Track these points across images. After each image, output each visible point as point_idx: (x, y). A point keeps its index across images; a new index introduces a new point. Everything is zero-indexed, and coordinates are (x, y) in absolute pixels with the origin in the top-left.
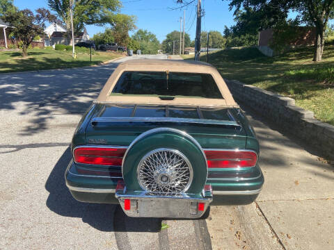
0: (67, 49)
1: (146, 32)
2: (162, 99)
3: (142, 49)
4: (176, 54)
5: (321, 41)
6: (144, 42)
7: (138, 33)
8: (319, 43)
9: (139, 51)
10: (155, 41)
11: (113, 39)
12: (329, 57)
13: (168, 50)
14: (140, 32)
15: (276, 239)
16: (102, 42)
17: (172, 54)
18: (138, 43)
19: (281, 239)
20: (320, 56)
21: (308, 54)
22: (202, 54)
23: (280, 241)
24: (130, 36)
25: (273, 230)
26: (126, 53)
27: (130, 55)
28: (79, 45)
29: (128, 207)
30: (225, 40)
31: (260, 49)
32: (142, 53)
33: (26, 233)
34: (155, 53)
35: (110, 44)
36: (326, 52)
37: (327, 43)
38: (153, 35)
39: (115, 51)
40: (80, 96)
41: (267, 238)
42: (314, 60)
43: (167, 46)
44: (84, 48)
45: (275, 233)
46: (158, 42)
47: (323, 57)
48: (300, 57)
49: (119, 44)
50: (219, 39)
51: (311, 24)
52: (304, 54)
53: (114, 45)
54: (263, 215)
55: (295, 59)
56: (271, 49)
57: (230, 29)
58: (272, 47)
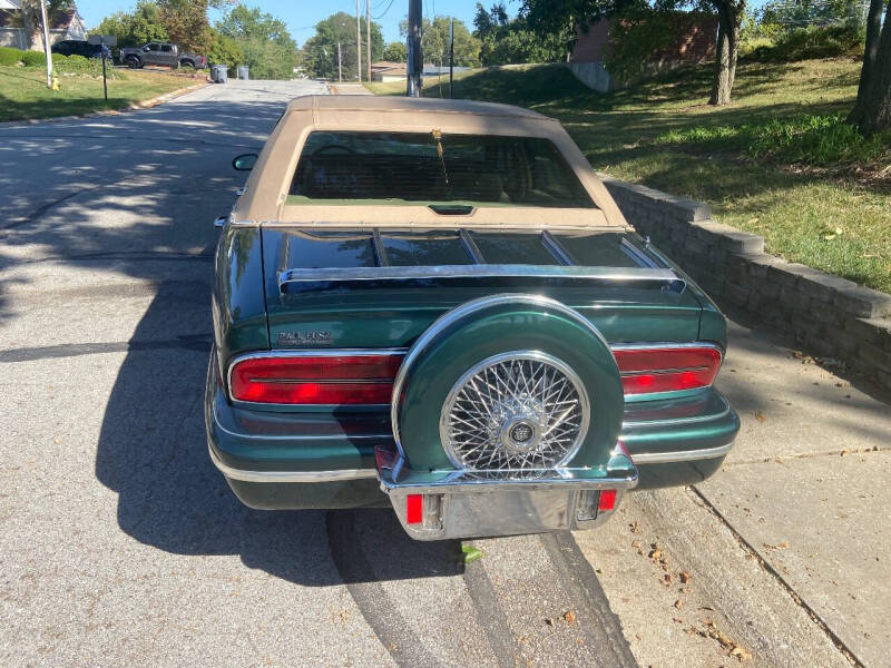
0: (27, 62)
1: (256, 13)
2: (441, 212)
3: (251, 64)
4: (346, 78)
5: (731, 52)
6: (255, 44)
7: (235, 17)
8: (725, 60)
9: (244, 70)
10: (283, 40)
11: (162, 33)
12: (748, 94)
13: (322, 68)
14: (239, 14)
15: (756, 561)
16: (128, 41)
17: (334, 79)
18: (237, 47)
19: (769, 561)
20: (728, 93)
21: (697, 87)
22: (428, 81)
23: (767, 567)
24: (212, 26)
25: (742, 541)
26: (206, 74)
27: (217, 82)
28: (64, 48)
29: (415, 516)
30: (478, 43)
31: (576, 70)
32: (251, 77)
33: (90, 612)
34: (287, 76)
35: (154, 48)
36: (742, 82)
37: (745, 59)
38: (277, 23)
39: (175, 67)
40: (97, 207)
41: (733, 562)
42: (713, 102)
43: (321, 57)
44: (80, 59)
45: (748, 546)
46: (294, 44)
47: (735, 94)
48: (676, 96)
49: (184, 48)
50: (461, 41)
51: (706, 7)
52: (686, 88)
53: (167, 49)
54: (709, 504)
55: (664, 101)
56: (611, 73)
57: (490, 13)
58: (611, 69)
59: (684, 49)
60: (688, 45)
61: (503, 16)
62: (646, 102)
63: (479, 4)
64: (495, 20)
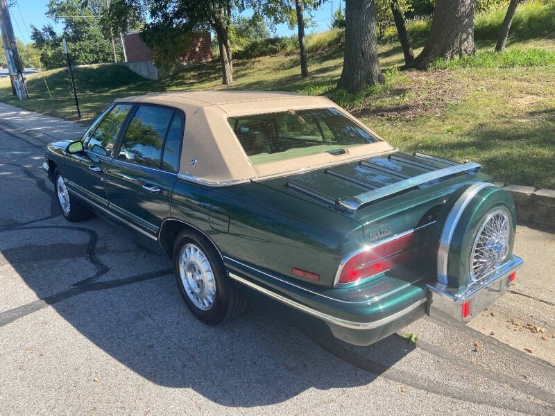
5: (228, 54)
8: (226, 58)
20: (231, 76)
30: (37, 51)
42: (225, 83)
48: (200, 80)
55: (195, 83)
56: (158, 67)
57: (42, 31)
58: (158, 64)
59: (197, 49)
60: (199, 48)
61: (53, 34)
62: (185, 84)
63: (32, 26)
64: (47, 36)
